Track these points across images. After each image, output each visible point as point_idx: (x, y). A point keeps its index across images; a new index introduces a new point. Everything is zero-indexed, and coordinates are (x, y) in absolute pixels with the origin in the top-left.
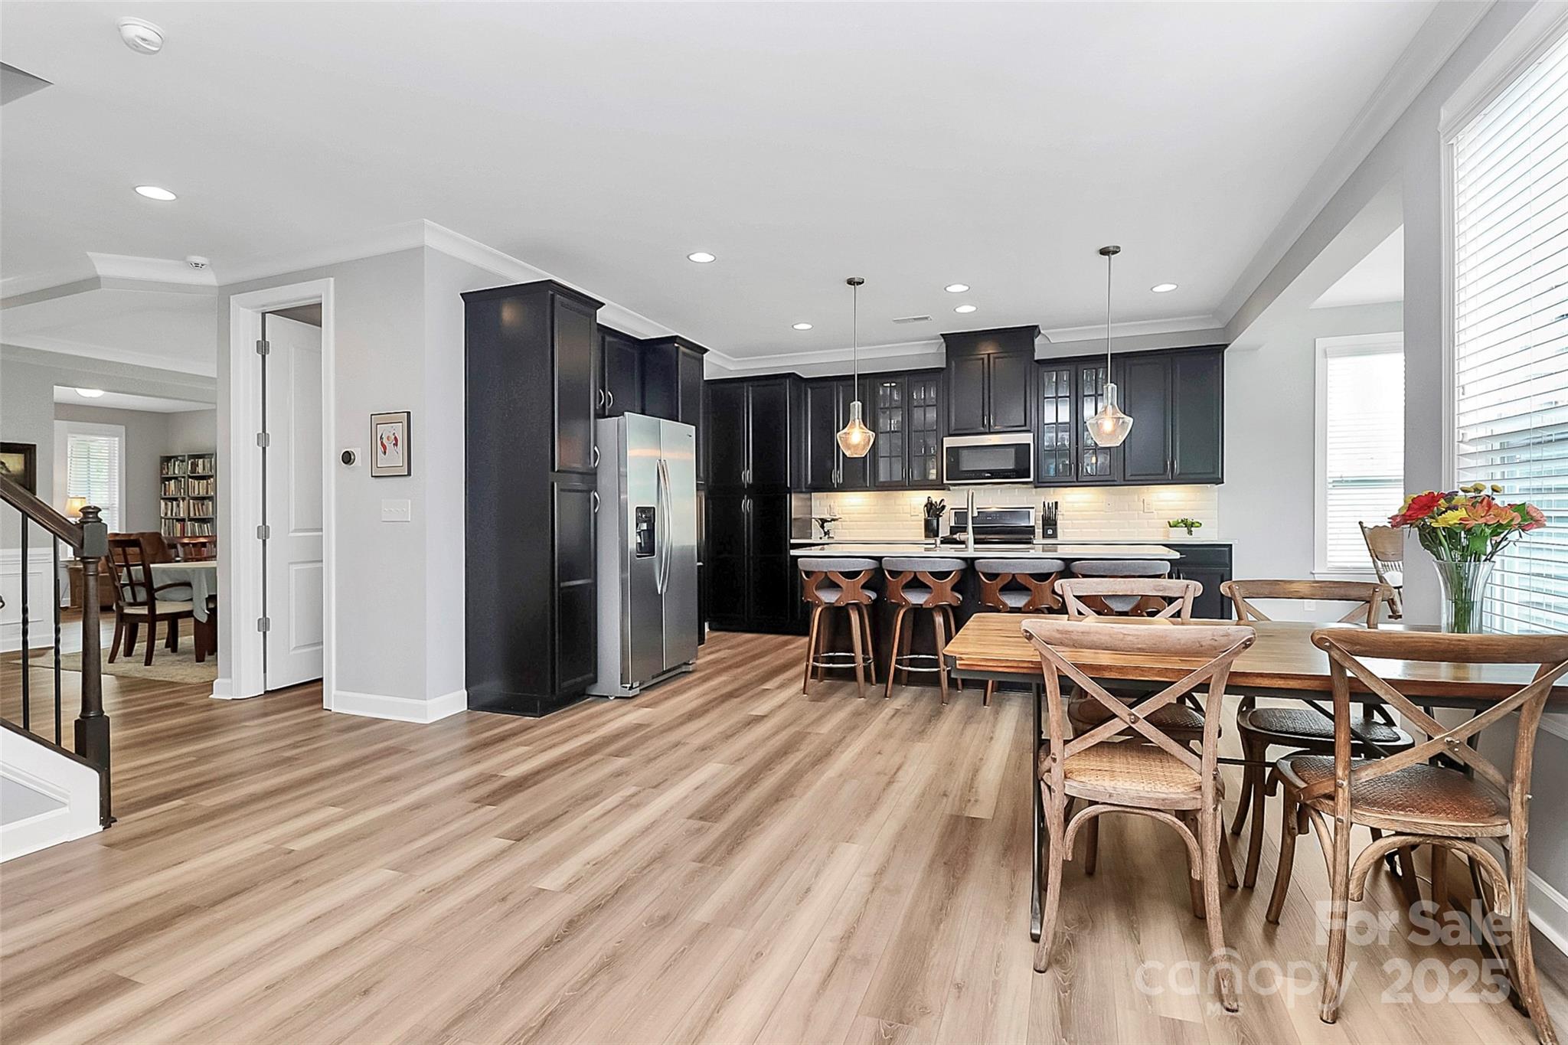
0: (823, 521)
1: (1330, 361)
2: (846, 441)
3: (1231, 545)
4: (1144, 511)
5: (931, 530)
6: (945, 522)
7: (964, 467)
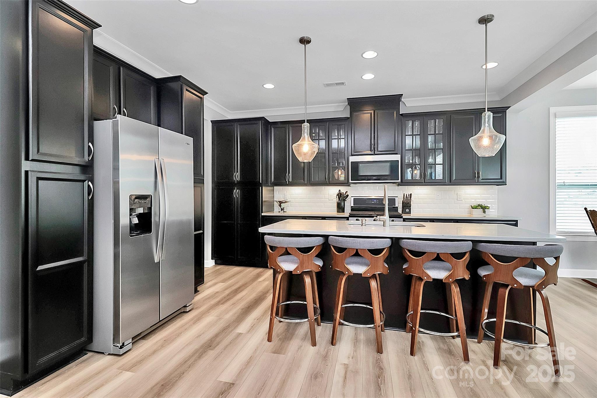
0: (281, 203)
1: (557, 120)
2: (298, 151)
3: (517, 220)
4: (457, 200)
5: (340, 208)
6: (349, 204)
7: (361, 173)
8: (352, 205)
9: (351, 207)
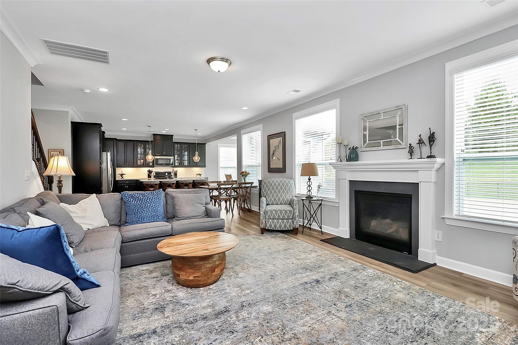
0: (122, 175)
2: (147, 158)
5: (149, 176)
6: (153, 174)
7: (159, 163)
8: (155, 175)
9: (154, 176)
